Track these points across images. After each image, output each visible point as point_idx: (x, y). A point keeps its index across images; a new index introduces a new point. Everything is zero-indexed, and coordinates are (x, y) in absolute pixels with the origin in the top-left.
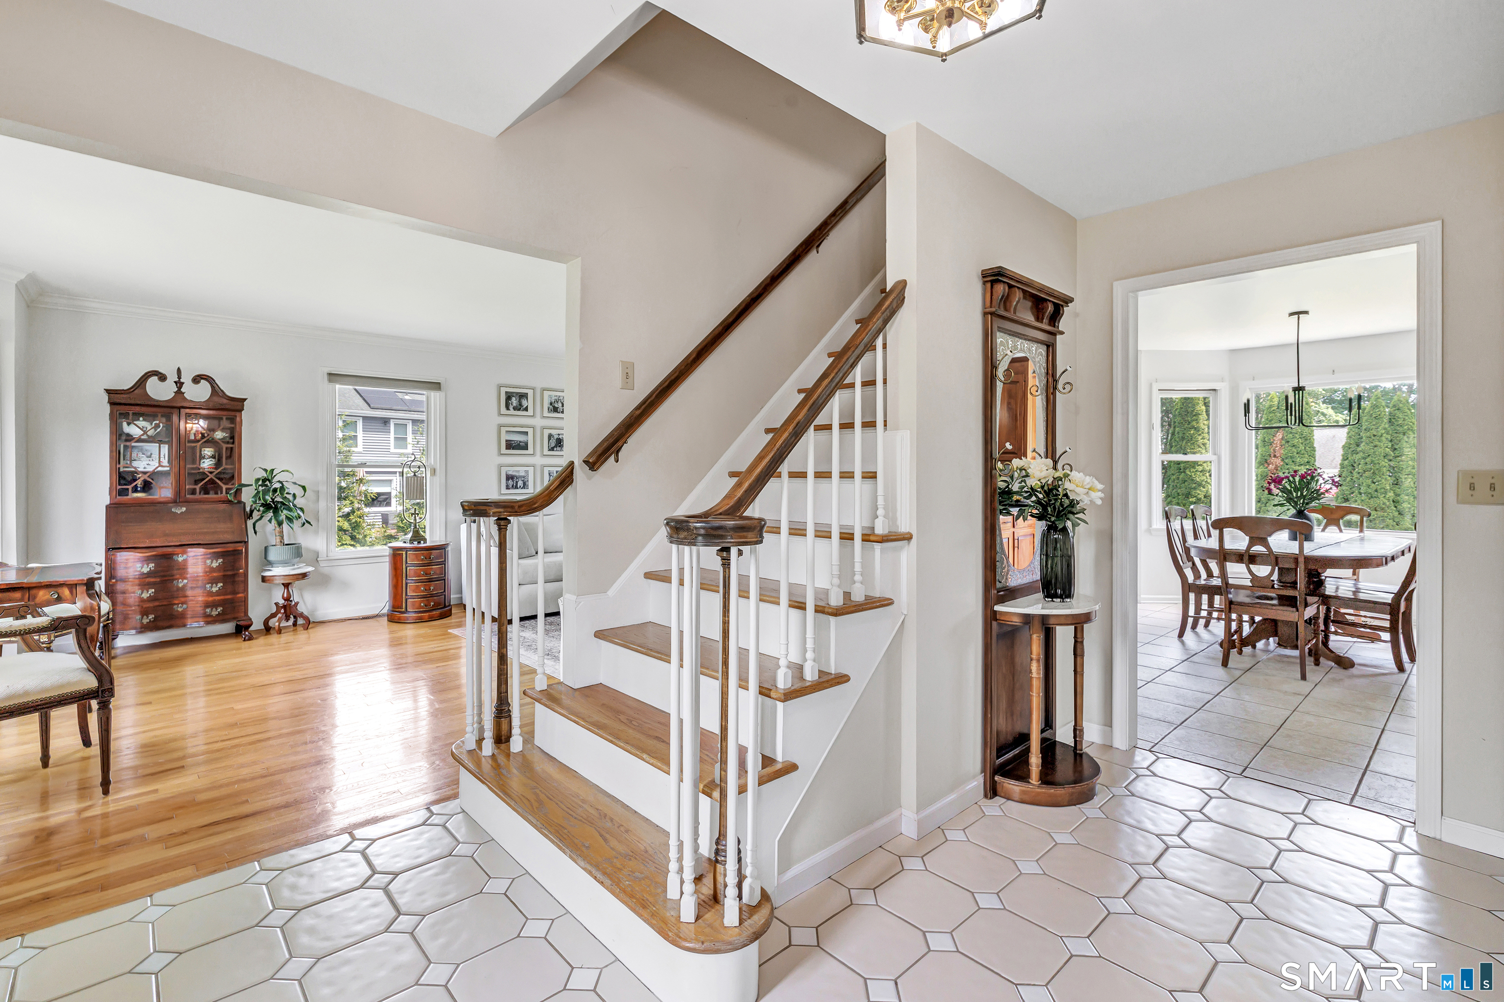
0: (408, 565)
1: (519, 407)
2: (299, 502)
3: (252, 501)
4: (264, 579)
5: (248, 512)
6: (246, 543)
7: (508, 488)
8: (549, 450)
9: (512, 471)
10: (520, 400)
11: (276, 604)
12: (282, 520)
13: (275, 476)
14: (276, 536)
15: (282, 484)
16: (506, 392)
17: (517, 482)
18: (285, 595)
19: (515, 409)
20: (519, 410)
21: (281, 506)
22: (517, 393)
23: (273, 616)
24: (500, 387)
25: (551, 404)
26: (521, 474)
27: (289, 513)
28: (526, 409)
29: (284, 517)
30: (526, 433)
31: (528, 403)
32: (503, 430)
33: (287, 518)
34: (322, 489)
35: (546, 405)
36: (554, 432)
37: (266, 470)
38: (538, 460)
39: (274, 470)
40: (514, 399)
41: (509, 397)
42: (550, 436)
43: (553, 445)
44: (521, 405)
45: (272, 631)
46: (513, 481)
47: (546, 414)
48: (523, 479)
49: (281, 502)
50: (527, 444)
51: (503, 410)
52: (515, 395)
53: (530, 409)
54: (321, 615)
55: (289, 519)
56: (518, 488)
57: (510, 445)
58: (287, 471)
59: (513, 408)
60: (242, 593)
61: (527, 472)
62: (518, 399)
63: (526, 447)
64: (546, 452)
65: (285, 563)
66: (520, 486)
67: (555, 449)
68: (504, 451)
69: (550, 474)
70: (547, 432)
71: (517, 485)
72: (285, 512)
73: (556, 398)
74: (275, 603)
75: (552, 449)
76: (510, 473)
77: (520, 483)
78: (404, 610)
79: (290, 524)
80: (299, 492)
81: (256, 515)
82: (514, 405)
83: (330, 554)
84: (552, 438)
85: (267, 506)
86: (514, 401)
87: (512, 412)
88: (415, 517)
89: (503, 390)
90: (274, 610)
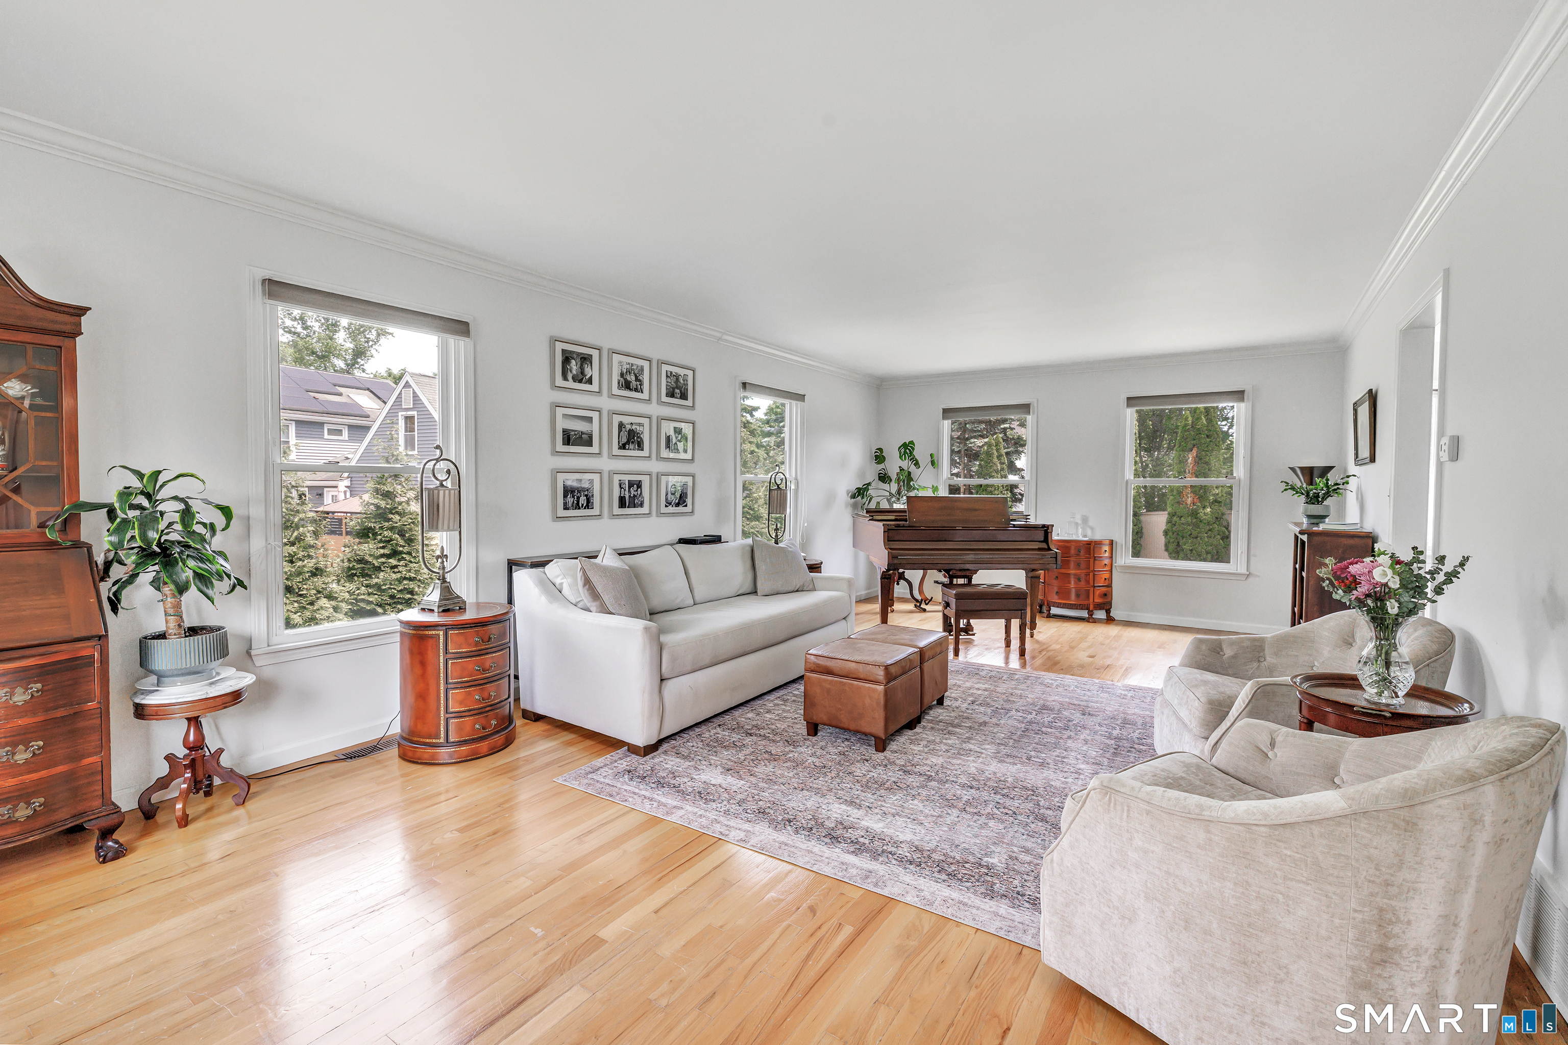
0: (449, 656)
1: (581, 377)
2: (217, 542)
3: (111, 543)
4: (140, 712)
5: (101, 567)
6: (102, 638)
7: (566, 508)
8: (620, 448)
9: (572, 480)
10: (582, 365)
11: (170, 758)
12: (188, 582)
13: (162, 486)
14: (166, 614)
15: (186, 503)
16: (563, 350)
17: (578, 498)
18: (192, 738)
19: (575, 379)
20: (580, 381)
21: (181, 553)
22: (578, 354)
23: (163, 783)
24: (554, 340)
25: (622, 375)
26: (583, 486)
27: (201, 565)
28: (590, 381)
29: (189, 574)
30: (589, 420)
31: (592, 371)
32: (560, 412)
33: (197, 575)
34: (257, 512)
35: (616, 377)
36: (626, 420)
37: (141, 476)
38: (605, 464)
39: (160, 472)
40: (573, 362)
41: (567, 358)
42: (621, 426)
43: (624, 440)
44: (583, 373)
45: (160, 817)
46: (573, 497)
47: (616, 391)
48: (586, 493)
49: (179, 542)
50: (590, 437)
51: (559, 381)
52: (575, 356)
53: (595, 380)
54: (256, 763)
55: (203, 579)
56: (579, 508)
57: (568, 437)
58: (192, 476)
59: (573, 378)
60: (96, 754)
61: (591, 481)
62: (579, 363)
63: (589, 443)
64: (616, 451)
65: (192, 673)
66: (583, 505)
67: (627, 447)
68: (560, 447)
69: (620, 486)
70: (617, 419)
71: (578, 502)
72: (191, 563)
73: (628, 366)
74: (167, 758)
75: (623, 447)
76: (569, 483)
77: (583, 500)
78: (442, 740)
79: (205, 589)
80: (219, 520)
81: (117, 572)
82: (574, 372)
83: (274, 640)
84: (623, 429)
85: (146, 555)
86: (574, 366)
87: (570, 384)
88: (443, 562)
89: (559, 346)
90: (163, 769)
